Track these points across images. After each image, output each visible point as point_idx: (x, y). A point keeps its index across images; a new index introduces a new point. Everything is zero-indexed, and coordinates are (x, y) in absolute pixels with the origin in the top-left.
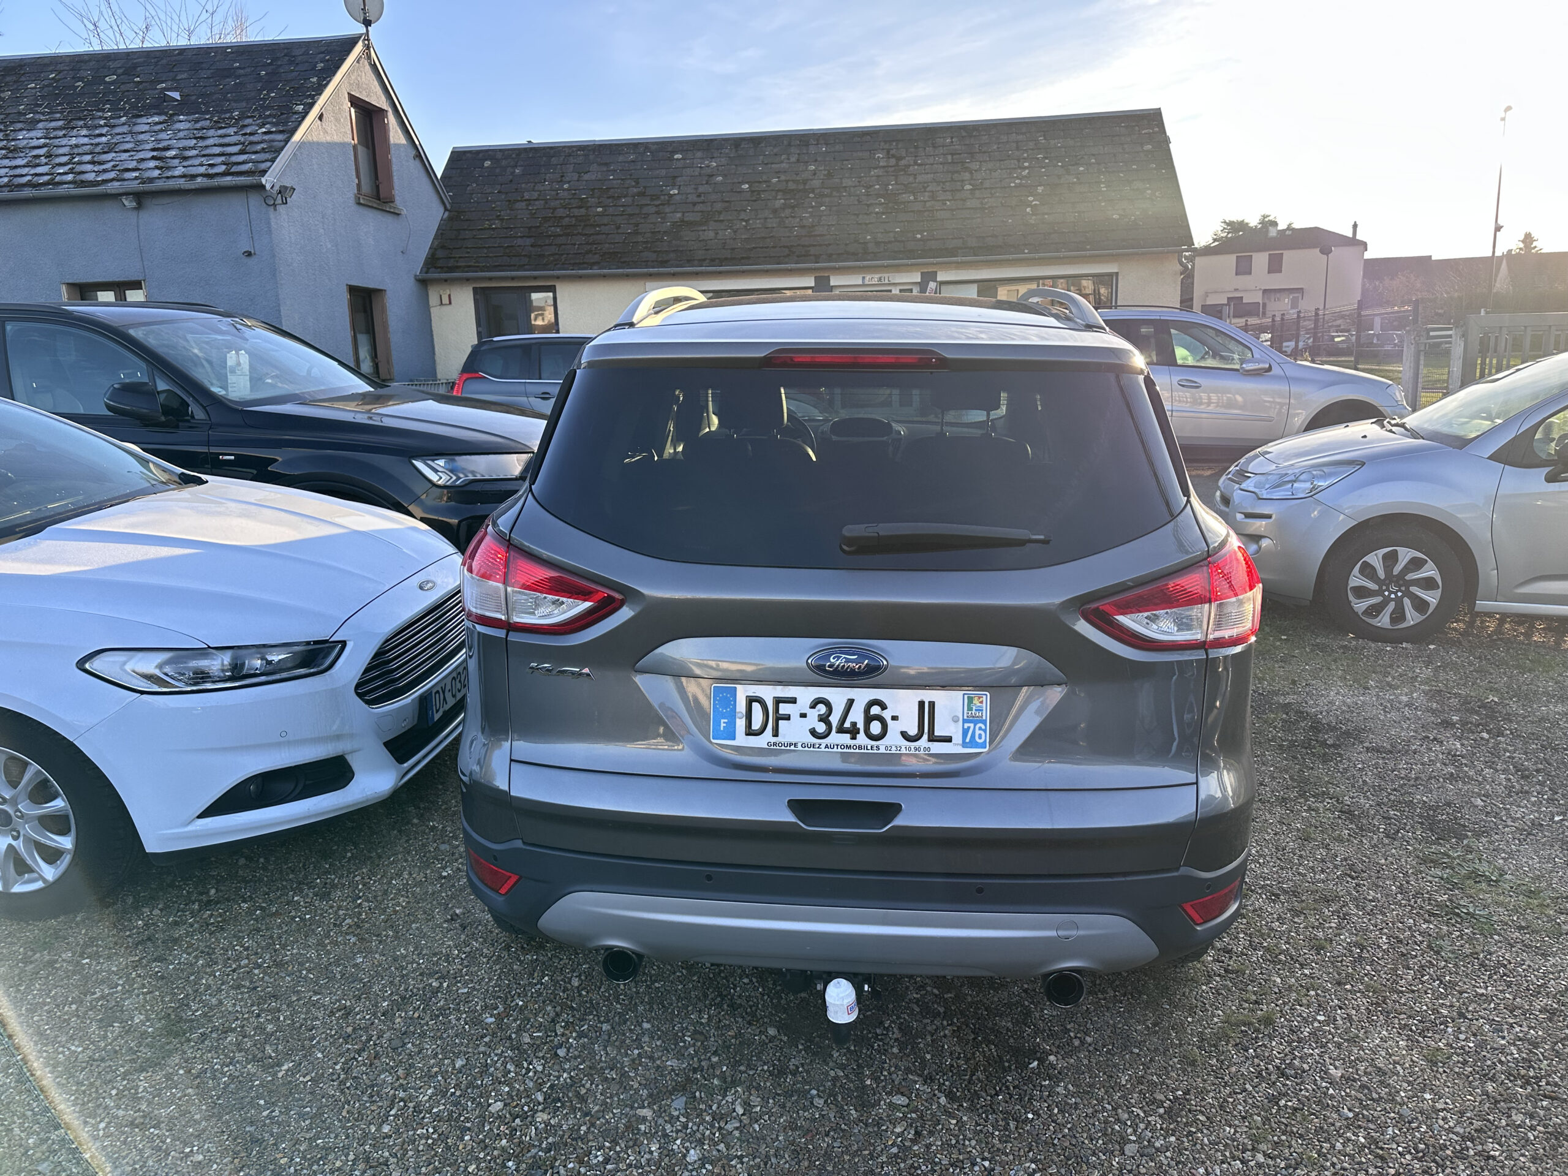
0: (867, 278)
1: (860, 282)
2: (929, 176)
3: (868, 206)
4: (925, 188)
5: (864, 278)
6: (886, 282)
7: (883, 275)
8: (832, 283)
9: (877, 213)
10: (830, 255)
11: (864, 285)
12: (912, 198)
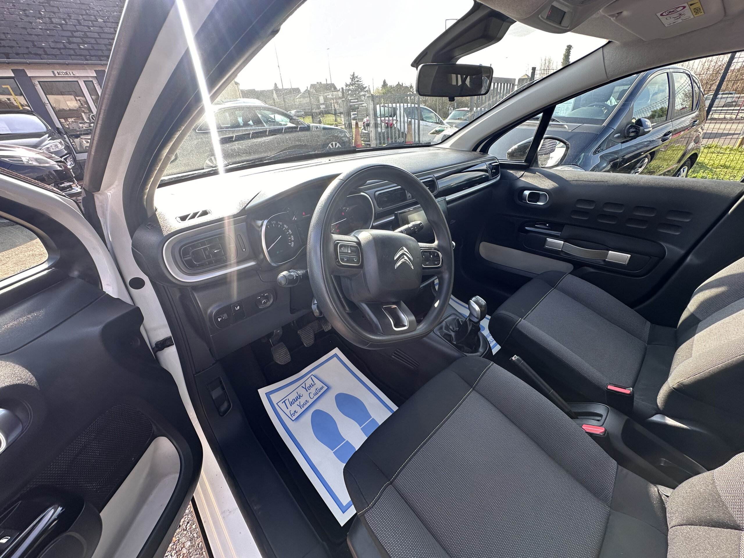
0: (56, 72)
1: (53, 75)
2: (68, 9)
3: (31, 23)
4: (70, 16)
5: (53, 73)
6: (72, 75)
7: (68, 71)
8: (29, 74)
9: (40, 29)
10: (17, 54)
11: (55, 77)
12: (63, 22)
